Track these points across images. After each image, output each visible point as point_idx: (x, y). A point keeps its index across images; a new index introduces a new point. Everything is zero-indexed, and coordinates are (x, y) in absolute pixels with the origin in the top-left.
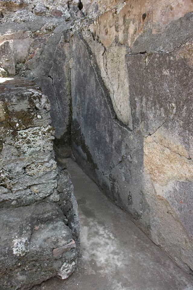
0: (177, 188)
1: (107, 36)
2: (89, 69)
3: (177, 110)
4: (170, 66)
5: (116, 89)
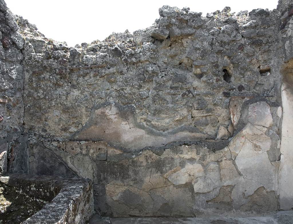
0: (122, 194)
1: (73, 151)
2: (58, 163)
3: (120, 175)
4: (117, 165)
5: (82, 171)
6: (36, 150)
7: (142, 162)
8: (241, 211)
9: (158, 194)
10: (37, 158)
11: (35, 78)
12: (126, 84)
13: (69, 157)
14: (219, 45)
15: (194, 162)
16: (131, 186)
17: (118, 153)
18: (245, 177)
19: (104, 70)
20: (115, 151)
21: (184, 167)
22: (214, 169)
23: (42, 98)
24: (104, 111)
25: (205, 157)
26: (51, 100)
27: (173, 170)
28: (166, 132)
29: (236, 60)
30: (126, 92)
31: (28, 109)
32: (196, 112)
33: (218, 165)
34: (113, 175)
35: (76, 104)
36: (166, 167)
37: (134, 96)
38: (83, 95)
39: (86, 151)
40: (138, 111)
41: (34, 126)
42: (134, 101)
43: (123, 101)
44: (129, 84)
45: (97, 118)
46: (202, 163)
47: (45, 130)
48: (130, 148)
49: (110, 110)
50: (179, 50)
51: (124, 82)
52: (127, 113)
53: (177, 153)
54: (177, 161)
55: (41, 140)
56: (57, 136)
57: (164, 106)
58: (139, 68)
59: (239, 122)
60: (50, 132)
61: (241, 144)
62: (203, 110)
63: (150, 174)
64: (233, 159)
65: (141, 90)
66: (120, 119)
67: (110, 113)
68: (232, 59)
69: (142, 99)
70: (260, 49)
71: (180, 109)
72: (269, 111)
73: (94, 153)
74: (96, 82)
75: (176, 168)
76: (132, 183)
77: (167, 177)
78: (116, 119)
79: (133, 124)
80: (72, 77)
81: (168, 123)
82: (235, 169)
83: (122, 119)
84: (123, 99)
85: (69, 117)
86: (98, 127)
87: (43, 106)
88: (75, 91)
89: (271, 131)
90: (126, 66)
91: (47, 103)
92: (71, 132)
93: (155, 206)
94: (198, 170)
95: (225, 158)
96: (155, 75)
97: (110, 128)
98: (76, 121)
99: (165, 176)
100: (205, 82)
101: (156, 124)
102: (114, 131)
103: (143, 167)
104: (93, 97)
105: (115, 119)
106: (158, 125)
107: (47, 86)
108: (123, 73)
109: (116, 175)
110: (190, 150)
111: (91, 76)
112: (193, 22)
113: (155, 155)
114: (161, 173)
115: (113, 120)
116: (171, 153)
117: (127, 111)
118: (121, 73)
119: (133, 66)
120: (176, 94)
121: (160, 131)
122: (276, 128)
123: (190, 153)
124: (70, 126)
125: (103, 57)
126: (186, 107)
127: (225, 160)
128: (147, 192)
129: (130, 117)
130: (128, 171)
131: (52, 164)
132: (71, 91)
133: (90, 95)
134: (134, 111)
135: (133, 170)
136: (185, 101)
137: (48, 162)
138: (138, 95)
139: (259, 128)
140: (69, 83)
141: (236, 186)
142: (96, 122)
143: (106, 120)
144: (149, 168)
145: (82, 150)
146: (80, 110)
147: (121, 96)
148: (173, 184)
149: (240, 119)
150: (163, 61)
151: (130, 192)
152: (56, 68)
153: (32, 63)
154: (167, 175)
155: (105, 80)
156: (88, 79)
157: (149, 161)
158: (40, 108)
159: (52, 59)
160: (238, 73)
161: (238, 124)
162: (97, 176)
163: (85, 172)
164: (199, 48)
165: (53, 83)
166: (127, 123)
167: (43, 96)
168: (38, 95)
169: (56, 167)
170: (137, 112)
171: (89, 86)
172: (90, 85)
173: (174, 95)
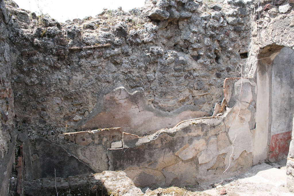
0: (138, 178)
1: (84, 142)
2: (68, 158)
3: (136, 159)
4: (134, 150)
5: (95, 162)
6: (39, 146)
7: (157, 144)
8: (230, 172)
9: (170, 170)
10: (41, 156)
11: (25, 60)
12: (132, 65)
13: (80, 149)
14: (210, 29)
15: (199, 138)
16: (146, 168)
17: (134, 139)
18: (234, 145)
19: (108, 50)
20: (131, 137)
21: (192, 144)
22: (213, 142)
23: (37, 84)
24: (113, 96)
25: (208, 133)
26: (50, 86)
27: (182, 148)
28: (171, 112)
29: (224, 44)
30: (134, 75)
31: (18, 97)
32: (196, 92)
33: (216, 138)
34: (129, 161)
35: (81, 89)
36: (177, 145)
37: (141, 79)
38: (88, 78)
39: (99, 140)
40: (146, 93)
41: (28, 118)
42: (142, 84)
43: (131, 84)
44: (135, 66)
45: (106, 103)
46: (205, 138)
47: (44, 121)
48: (140, 131)
49: (119, 95)
50: (174, 32)
51: (131, 64)
52: (137, 97)
53: (187, 132)
54: (186, 139)
55: (42, 134)
56: (59, 127)
57: (170, 88)
58: (143, 49)
59: (231, 100)
60: (50, 123)
61: (233, 118)
62: (201, 90)
63: (164, 154)
64: (227, 132)
65: (148, 72)
66: (130, 103)
67: (119, 97)
68: (221, 43)
69: (149, 82)
70: (239, 35)
71: (183, 90)
72: (250, 90)
73: (108, 141)
74: (100, 64)
75: (185, 146)
76: (147, 166)
77: (177, 154)
78: (126, 104)
79: (142, 107)
80: (72, 58)
81: (173, 104)
82: (228, 140)
83: (132, 103)
84: (131, 83)
85: (72, 104)
86: (107, 113)
87: (38, 93)
88: (78, 75)
89: (251, 105)
90: (130, 46)
91: (44, 89)
92: (75, 121)
93: (166, 182)
94: (202, 144)
95: (221, 132)
96: (160, 57)
97: (120, 113)
98: (81, 108)
99: (176, 154)
100: (201, 64)
101: (163, 106)
102: (124, 115)
103: (157, 149)
104: (99, 81)
105: (124, 103)
106: (165, 106)
107: (41, 70)
108: (129, 54)
109: (132, 161)
110: (197, 128)
111: (95, 58)
112: (189, 5)
113: (169, 136)
114: (173, 152)
115: (123, 104)
116: (182, 133)
117: (137, 95)
118: (127, 54)
119: (137, 47)
120: (180, 76)
121: (166, 112)
122: (254, 103)
123: (196, 131)
124: (74, 114)
125: (106, 36)
126: (188, 88)
127: (221, 133)
128: (160, 171)
129: (140, 100)
130: (144, 155)
131: (61, 159)
132: (73, 75)
133: (96, 79)
134: (143, 94)
135: (149, 153)
136: (187, 82)
137: (56, 159)
138: (146, 77)
139: (244, 104)
140: (68, 66)
141: (228, 154)
142: (105, 108)
143: (116, 105)
144: (163, 149)
145: (94, 140)
146: (85, 96)
147: (129, 79)
148: (182, 160)
149: (231, 98)
150: (162, 43)
151: (145, 174)
152: (52, 47)
153: (20, 42)
154: (178, 153)
155: (109, 61)
156: (92, 61)
157: (164, 143)
158: (35, 95)
159: (47, 37)
160: (225, 56)
161: (230, 102)
162: (113, 164)
163: (98, 162)
164: (196, 31)
165: (49, 65)
166: (137, 107)
167: (38, 82)
168: (31, 81)
169: (66, 162)
170: (145, 95)
171: (93, 68)
172: (95, 67)
173: (178, 77)
